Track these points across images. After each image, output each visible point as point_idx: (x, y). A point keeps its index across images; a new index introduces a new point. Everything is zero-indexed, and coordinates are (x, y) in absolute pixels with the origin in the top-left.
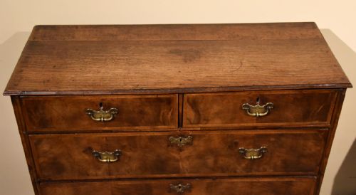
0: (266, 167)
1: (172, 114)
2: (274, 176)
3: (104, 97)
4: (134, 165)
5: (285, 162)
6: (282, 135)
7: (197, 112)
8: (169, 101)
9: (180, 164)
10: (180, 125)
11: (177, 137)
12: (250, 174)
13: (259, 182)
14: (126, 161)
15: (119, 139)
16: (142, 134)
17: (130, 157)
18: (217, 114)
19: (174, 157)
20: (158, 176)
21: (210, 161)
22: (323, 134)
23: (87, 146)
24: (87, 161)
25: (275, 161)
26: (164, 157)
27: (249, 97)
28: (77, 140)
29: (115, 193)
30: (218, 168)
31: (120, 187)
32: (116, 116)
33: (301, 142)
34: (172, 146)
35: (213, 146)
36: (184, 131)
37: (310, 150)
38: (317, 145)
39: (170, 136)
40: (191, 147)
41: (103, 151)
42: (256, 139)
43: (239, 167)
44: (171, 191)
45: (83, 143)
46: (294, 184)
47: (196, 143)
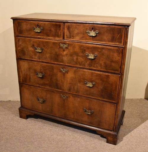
0: (97, 65)
1: (61, 32)
2: (101, 71)
3: (38, 22)
4: (48, 55)
5: (105, 63)
6: (103, 48)
7: (70, 32)
8: (60, 26)
9: (64, 58)
10: (64, 38)
11: (63, 44)
12: (91, 68)
13: (95, 73)
14: (45, 53)
15: (43, 42)
17: (46, 51)
18: (78, 34)
19: (61, 54)
20: (56, 63)
21: (75, 58)
22: (120, 50)
23: (33, 44)
24: (32, 51)
25: (101, 62)
26: (58, 54)
27: (89, 27)
28: (30, 41)
29: (41, 68)
30: (78, 62)
31: (43, 66)
32: (42, 30)
33: (112, 53)
34: (61, 48)
35: (76, 50)
36: (66, 41)
37: (116, 58)
38: (119, 56)
39: (60, 43)
40: (67, 50)
41: (38, 47)
42: (93, 49)
43: (86, 64)
44: (61, 71)
45: (32, 42)
46: (110, 77)
47: (69, 48)
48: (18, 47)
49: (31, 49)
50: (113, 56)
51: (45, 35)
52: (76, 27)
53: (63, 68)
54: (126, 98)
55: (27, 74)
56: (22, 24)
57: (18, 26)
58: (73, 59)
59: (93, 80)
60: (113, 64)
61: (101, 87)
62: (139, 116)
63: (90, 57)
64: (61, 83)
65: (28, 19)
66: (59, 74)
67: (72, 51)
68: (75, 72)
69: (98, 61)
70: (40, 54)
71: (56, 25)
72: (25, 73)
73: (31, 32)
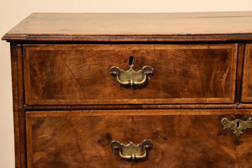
1: (228, 78)
3: (136, 47)
8: (225, 55)
9: (236, 167)
10: (238, 99)
11: (232, 119)
14: (157, 160)
15: (150, 120)
16: (184, 113)
17: (163, 153)
19: (227, 155)
23: (105, 132)
24: (101, 158)
26: (211, 155)
28: (93, 121)
34: (225, 134)
36: (244, 108)
39: (223, 116)
41: (127, 141)
45: (101, 126)
48: (34, 151)
51: (162, 94)
56: (58, 58)
57: (36, 68)
65: (92, 39)
71: (211, 53)
73: (98, 87)
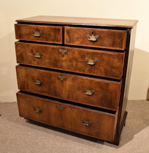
0: (97, 71)
1: (60, 37)
3: (38, 26)
4: (47, 61)
5: (105, 69)
6: (103, 54)
7: (69, 36)
8: (59, 30)
9: (63, 63)
11: (62, 50)
12: (91, 74)
14: (44, 58)
18: (77, 38)
19: (61, 59)
21: (74, 64)
22: (121, 55)
23: (31, 49)
24: (31, 56)
25: (101, 68)
26: (57, 59)
27: (89, 31)
29: (39, 76)
30: (78, 68)
31: (40, 73)
32: (41, 35)
33: (112, 59)
34: (60, 54)
35: (75, 56)
37: (116, 64)
38: (119, 62)
39: (59, 48)
40: (67, 55)
41: (36, 52)
42: (92, 55)
43: (86, 69)
44: (59, 79)
45: (30, 47)
46: (110, 85)
47: (68, 53)
48: (17, 52)
49: (30, 54)
50: (113, 61)
51: (44, 40)
52: (76, 32)
53: (61, 76)
54: (128, 99)
55: (25, 81)
56: (21, 28)
57: (17, 30)
58: (72, 65)
59: (92, 88)
60: (114, 70)
61: (100, 95)
62: (141, 117)
63: (90, 63)
64: (60, 91)
66: (57, 82)
67: (71, 57)
68: (73, 80)
69: (98, 66)
70: (39, 60)
71: (55, 29)
72: (23, 80)
73: (30, 36)
